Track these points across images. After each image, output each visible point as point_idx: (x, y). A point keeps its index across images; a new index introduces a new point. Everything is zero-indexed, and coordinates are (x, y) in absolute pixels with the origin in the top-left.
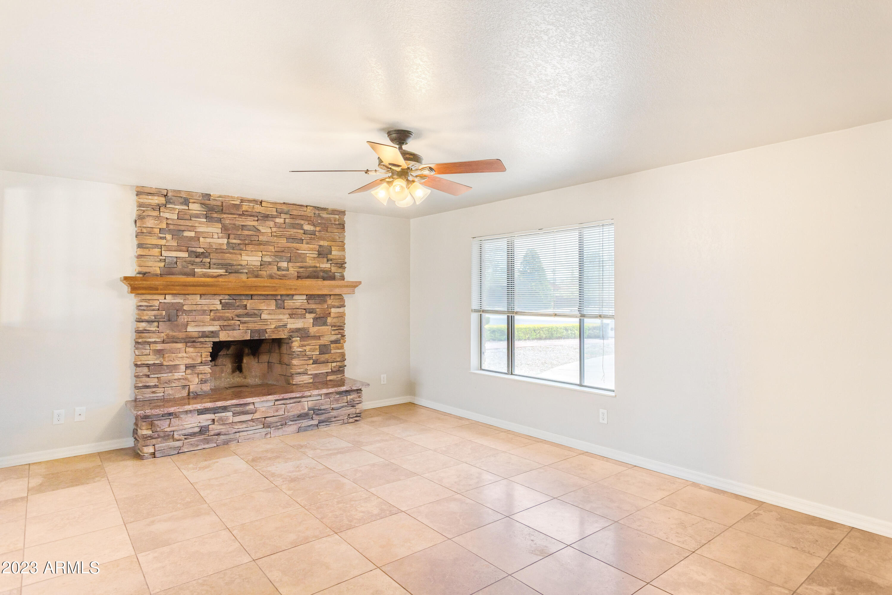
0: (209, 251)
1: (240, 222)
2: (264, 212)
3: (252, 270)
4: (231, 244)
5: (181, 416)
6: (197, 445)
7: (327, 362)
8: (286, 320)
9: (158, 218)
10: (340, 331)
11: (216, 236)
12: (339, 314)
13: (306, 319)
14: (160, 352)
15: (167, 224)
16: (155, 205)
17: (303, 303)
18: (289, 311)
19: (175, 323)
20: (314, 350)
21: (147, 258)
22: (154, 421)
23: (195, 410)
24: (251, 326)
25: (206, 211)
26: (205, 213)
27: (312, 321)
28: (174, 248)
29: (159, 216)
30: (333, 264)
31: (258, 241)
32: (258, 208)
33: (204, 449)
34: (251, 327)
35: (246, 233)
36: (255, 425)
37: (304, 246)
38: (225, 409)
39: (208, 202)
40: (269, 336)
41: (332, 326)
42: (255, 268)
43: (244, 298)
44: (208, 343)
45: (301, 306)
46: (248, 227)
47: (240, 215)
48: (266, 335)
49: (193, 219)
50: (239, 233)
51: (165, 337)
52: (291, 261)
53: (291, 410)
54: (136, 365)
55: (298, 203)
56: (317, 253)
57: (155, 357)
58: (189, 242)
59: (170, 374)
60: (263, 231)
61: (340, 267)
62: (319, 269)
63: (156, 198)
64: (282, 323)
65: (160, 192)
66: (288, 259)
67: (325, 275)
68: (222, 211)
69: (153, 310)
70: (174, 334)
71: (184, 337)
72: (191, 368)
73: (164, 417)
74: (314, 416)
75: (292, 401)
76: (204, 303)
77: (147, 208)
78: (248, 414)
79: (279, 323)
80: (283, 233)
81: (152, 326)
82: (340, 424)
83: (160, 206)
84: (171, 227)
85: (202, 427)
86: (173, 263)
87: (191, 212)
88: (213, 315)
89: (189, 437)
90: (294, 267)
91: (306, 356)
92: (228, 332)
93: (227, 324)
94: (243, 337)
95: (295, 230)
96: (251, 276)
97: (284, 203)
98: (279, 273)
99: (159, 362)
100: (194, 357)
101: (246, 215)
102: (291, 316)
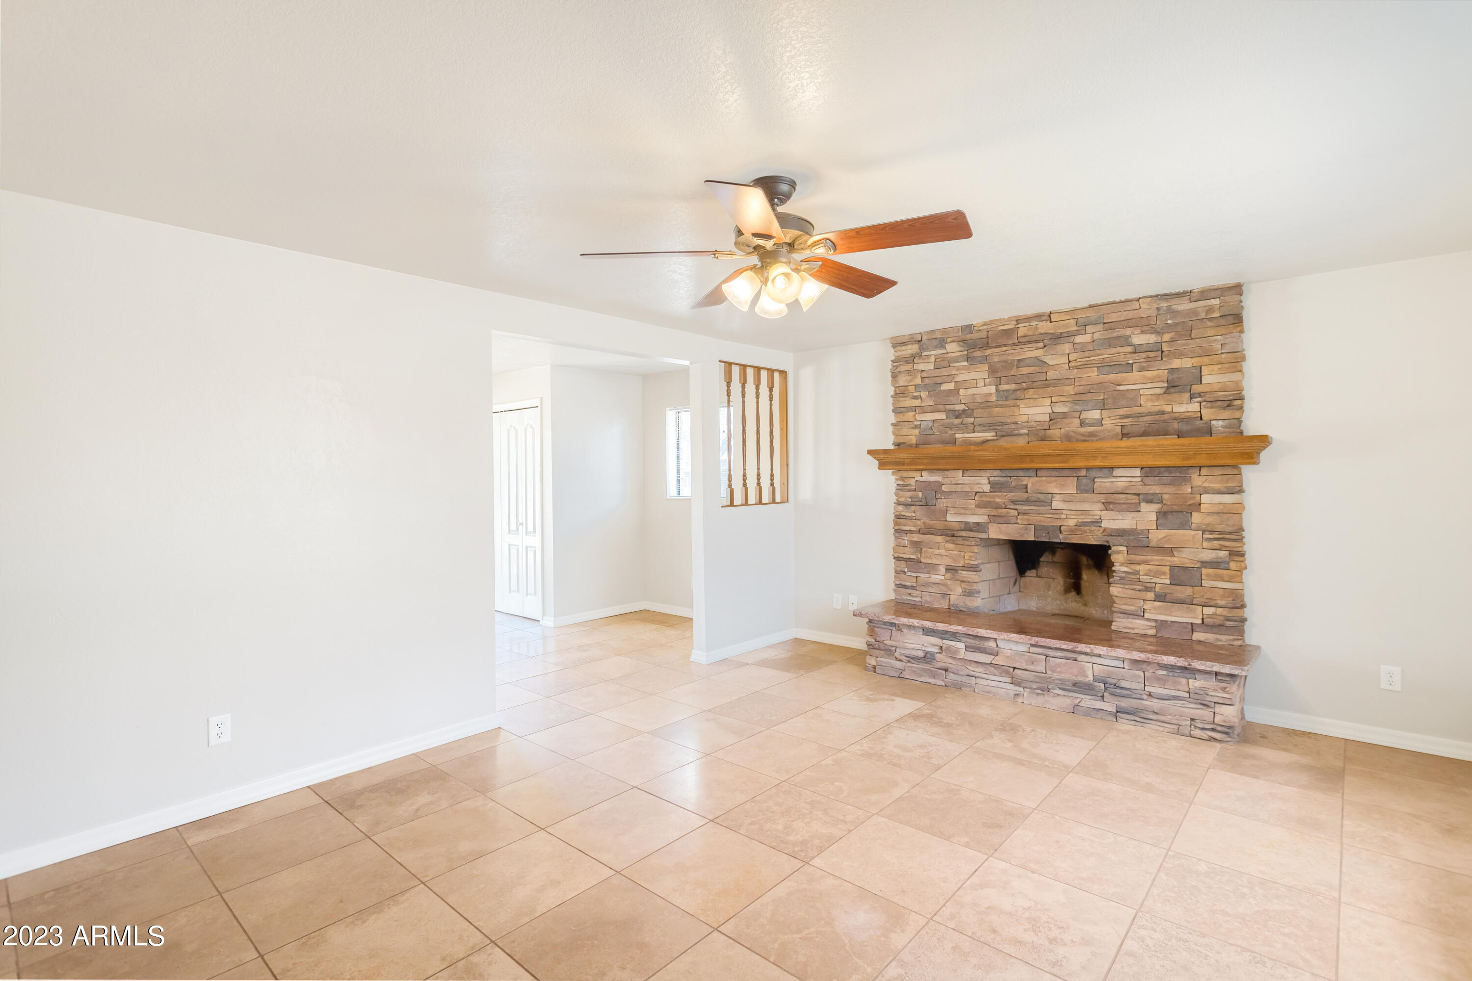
0: (971, 407)
1: (1016, 354)
2: (1052, 331)
3: (1034, 429)
4: (1001, 393)
5: (904, 630)
6: (921, 676)
7: (1189, 602)
8: (1099, 513)
9: (910, 373)
10: (1222, 543)
11: (981, 384)
12: (1221, 507)
13: (1140, 514)
14: (915, 544)
15: (922, 378)
16: (909, 356)
17: (1132, 484)
18: (1102, 498)
19: (933, 507)
20: (1157, 574)
21: (902, 425)
22: (876, 627)
23: (919, 627)
24: (1035, 519)
25: (967, 350)
26: (966, 353)
27: (1153, 517)
28: (929, 409)
29: (912, 369)
30: (1204, 403)
31: (1046, 380)
32: (1045, 327)
33: (929, 683)
34: (1034, 521)
35: (1025, 370)
36: (998, 674)
37: (1136, 375)
38: (954, 636)
39: (969, 336)
40: (1065, 538)
41: (1204, 532)
42: (1038, 425)
43: (1021, 473)
44: (971, 539)
45: (1127, 488)
46: (1027, 361)
47: (1014, 344)
48: (1061, 536)
49: (951, 365)
50: (1012, 373)
51: (923, 526)
52: (1106, 408)
53: (1059, 670)
54: (897, 558)
55: (1117, 299)
56: (1166, 385)
57: (912, 551)
58: (947, 398)
59: (927, 575)
60: (1051, 363)
61: (1224, 408)
62: (1166, 417)
63: (910, 347)
64: (1091, 517)
65: (912, 338)
66: (1101, 404)
67: (1185, 427)
68: (987, 346)
69: (910, 490)
70: (931, 522)
71: (941, 527)
72: (952, 571)
73: (886, 625)
74: (1105, 694)
75: (1060, 654)
76: (967, 482)
77: (900, 362)
78: (987, 653)
79: (1082, 517)
80: (1088, 359)
81: (909, 511)
82: (1170, 730)
83: (914, 356)
84: (927, 381)
85: (927, 653)
86: (928, 428)
87: (949, 355)
88: (978, 499)
89: (911, 660)
90: (1112, 418)
91: (1141, 583)
92: (1000, 527)
93: (996, 514)
94: (1021, 536)
95: (1115, 350)
96: (1035, 439)
97: (1091, 306)
98: (1083, 430)
99: (915, 558)
100: (954, 556)
101: (1023, 343)
102: (1107, 505)
